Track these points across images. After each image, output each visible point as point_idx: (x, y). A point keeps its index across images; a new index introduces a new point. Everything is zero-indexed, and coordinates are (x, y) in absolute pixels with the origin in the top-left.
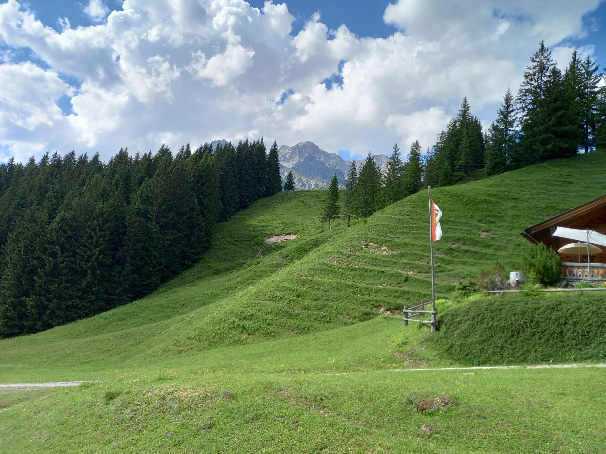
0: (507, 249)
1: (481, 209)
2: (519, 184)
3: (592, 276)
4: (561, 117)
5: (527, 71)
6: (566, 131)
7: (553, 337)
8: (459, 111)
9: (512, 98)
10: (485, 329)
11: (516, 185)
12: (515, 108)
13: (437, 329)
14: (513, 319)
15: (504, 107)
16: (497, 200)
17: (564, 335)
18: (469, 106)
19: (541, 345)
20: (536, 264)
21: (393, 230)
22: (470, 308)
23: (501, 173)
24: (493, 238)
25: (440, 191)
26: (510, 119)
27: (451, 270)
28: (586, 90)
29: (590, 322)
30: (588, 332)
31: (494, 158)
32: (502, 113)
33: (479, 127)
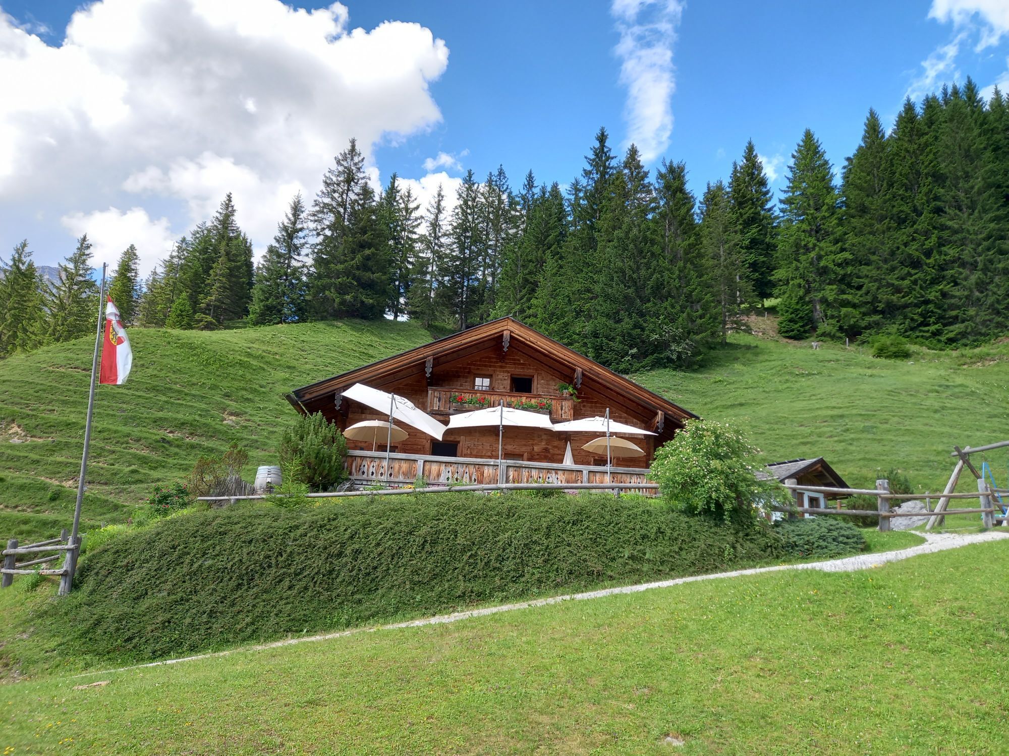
0: (265, 448)
1: (233, 376)
2: (300, 346)
3: (391, 475)
4: (368, 258)
5: (328, 175)
6: (373, 281)
7: (315, 582)
8: (217, 212)
9: (303, 209)
10: (184, 576)
11: (294, 346)
12: (305, 226)
13: (75, 586)
14: (245, 550)
15: (289, 219)
16: (262, 365)
17: (334, 576)
18: (235, 208)
19: (291, 600)
20: (304, 449)
21: (46, 395)
22: (158, 534)
23: (274, 324)
24: (246, 427)
25: (160, 334)
26: (296, 241)
27: (158, 480)
28: (403, 233)
29: (380, 549)
30: (375, 568)
31: (265, 297)
32: (285, 229)
33: (248, 252)
